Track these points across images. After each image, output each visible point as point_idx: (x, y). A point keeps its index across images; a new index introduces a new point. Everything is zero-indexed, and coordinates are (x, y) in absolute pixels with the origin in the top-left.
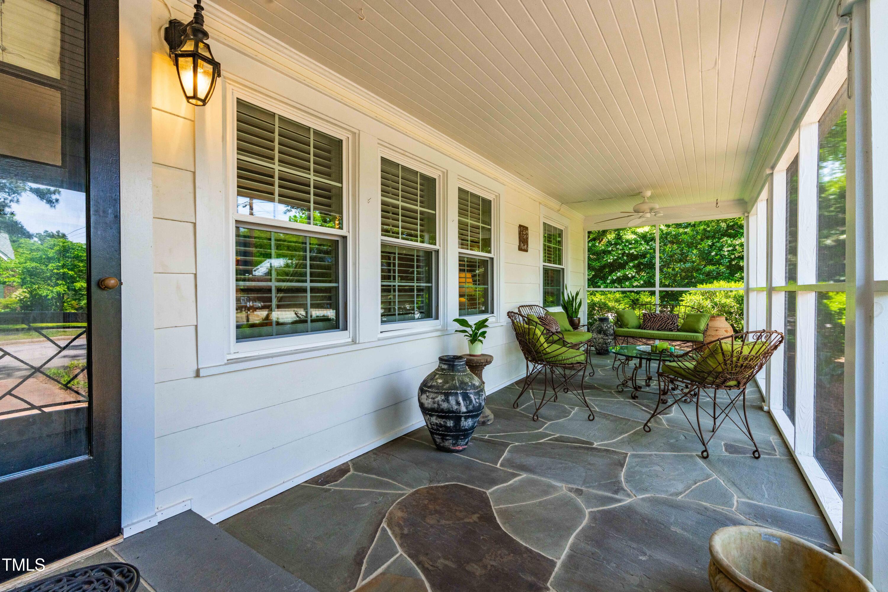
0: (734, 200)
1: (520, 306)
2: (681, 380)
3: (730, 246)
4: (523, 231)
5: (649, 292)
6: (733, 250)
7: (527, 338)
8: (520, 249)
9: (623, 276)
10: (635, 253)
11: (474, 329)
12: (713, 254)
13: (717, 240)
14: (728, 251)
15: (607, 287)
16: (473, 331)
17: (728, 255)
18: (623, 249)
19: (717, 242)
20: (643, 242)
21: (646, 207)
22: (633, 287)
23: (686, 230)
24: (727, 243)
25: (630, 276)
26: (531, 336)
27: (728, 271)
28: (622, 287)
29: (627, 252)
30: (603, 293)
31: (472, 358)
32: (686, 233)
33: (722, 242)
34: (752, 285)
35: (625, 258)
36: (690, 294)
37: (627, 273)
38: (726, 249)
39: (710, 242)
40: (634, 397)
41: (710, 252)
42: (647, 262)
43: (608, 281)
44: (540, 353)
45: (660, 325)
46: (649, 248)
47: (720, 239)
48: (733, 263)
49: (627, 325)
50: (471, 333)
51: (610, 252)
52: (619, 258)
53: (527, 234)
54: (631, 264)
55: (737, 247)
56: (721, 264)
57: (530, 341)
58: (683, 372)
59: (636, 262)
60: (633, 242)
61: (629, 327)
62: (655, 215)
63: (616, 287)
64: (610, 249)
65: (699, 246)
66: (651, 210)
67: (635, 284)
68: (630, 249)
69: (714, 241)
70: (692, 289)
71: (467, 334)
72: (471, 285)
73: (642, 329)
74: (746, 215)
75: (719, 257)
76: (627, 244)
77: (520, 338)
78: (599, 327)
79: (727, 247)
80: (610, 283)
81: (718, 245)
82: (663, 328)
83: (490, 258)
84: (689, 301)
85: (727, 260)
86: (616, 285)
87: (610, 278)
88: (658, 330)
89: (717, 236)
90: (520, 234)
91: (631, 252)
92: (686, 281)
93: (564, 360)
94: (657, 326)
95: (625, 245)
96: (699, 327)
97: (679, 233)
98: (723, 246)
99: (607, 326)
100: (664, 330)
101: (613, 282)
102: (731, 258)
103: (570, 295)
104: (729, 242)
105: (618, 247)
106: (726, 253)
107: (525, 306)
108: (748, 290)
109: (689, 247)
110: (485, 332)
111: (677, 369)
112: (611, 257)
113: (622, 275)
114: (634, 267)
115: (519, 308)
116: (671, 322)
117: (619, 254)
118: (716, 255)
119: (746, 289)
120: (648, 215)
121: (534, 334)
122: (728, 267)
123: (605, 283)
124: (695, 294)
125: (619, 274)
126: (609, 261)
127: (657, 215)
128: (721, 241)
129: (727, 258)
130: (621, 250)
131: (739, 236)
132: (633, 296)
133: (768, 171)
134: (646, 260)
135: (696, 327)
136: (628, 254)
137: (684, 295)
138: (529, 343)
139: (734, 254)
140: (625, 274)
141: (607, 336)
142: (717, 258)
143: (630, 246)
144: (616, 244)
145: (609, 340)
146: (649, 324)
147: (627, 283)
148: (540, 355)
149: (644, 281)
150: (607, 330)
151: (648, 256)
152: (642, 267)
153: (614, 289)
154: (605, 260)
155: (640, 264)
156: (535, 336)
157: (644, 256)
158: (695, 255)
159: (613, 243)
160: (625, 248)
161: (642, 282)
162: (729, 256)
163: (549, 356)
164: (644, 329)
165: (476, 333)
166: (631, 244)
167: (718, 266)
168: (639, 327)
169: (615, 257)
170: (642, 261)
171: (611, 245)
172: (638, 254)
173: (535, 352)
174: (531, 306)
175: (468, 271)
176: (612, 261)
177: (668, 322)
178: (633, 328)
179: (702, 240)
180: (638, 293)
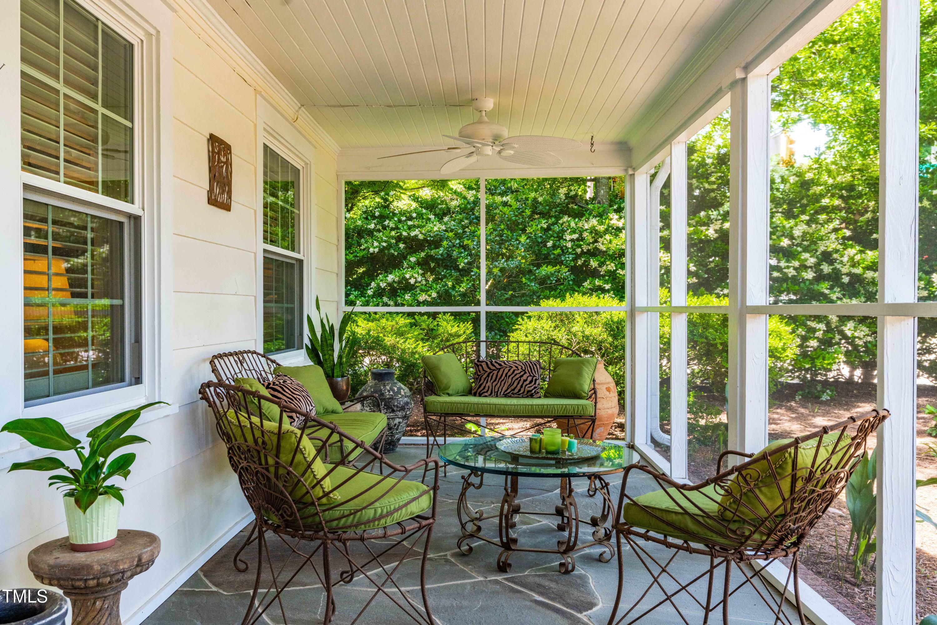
0: (613, 143)
1: (215, 357)
2: (661, 537)
3: (574, 232)
4: (219, 153)
5: (452, 314)
6: (578, 240)
7: (271, 461)
8: (212, 201)
9: (399, 282)
10: (421, 237)
11: (86, 453)
12: (550, 244)
13: (553, 219)
14: (572, 240)
15: (367, 304)
16: (85, 463)
17: (572, 247)
18: (397, 228)
19: (553, 224)
20: (432, 217)
21: (486, 131)
22: (419, 304)
23: (504, 199)
24: (569, 225)
25: (412, 281)
26: (285, 458)
27: (572, 277)
28: (396, 305)
29: (405, 234)
30: (369, 317)
31: (81, 558)
32: (505, 204)
33: (562, 224)
34: (641, 301)
35: (402, 246)
36: (529, 318)
37: (407, 276)
38: (568, 237)
39: (544, 224)
40: (503, 568)
41: (544, 243)
42: (442, 255)
43: (370, 292)
44: (313, 504)
45: (510, 385)
46: (443, 227)
47: (558, 218)
48: (580, 262)
49: (447, 388)
50: (79, 466)
51: (370, 233)
52: (390, 246)
53: (228, 163)
54: (413, 259)
55: (585, 234)
56: (561, 263)
57: (281, 471)
58: (692, 526)
59: (423, 254)
60: (414, 215)
61: (450, 392)
62: (500, 152)
63: (386, 305)
64: (372, 226)
65: (529, 230)
66: (496, 139)
67: (422, 297)
68: (410, 228)
69: (550, 221)
70: (531, 309)
71: (61, 472)
72: (64, 297)
73: (475, 395)
74: (631, 172)
75: (558, 251)
76: (404, 218)
77: (244, 464)
78: (375, 392)
79: (571, 234)
80: (373, 297)
81: (556, 228)
82: (516, 391)
83: (130, 216)
84: (531, 331)
85: (571, 257)
86: (385, 299)
87: (373, 284)
88: (506, 396)
89: (552, 213)
90: (211, 159)
91: (413, 234)
92: (510, 293)
93: (379, 519)
94: (504, 389)
95: (400, 221)
96: (581, 385)
97: (494, 203)
98: (563, 231)
99: (392, 389)
100: (519, 395)
101: (379, 293)
102: (576, 254)
103: (325, 322)
104: (573, 224)
105: (386, 223)
106: (569, 245)
107: (226, 355)
108: (633, 312)
109: (512, 231)
110: (128, 459)
111: (674, 517)
112: (376, 244)
113: (397, 279)
114: (418, 263)
115: (212, 362)
116: (530, 379)
117: (393, 237)
118: (554, 247)
119: (629, 309)
120: (488, 151)
121: (297, 449)
122: (574, 270)
123: (363, 295)
124: (540, 318)
125: (390, 278)
126: (371, 250)
127: (504, 154)
128: (561, 222)
129: (570, 253)
130: (393, 229)
131: (587, 215)
132: (426, 322)
133: (739, 75)
134: (441, 251)
135: (578, 387)
136: (406, 237)
137: (520, 319)
138: (277, 476)
139: (580, 246)
140: (404, 278)
141: (393, 411)
142: (555, 252)
143: (410, 223)
144: (382, 217)
145: (397, 421)
146: (489, 384)
147: (407, 297)
148: (311, 510)
149: (438, 293)
150: (392, 398)
151: (445, 243)
152: (432, 265)
153: (381, 309)
154: (362, 247)
155: (429, 258)
156: (299, 457)
157: (436, 243)
158: (523, 245)
159: (377, 214)
160: (400, 226)
161: (434, 295)
162: (574, 250)
163: (337, 513)
164: (480, 395)
165: (98, 467)
166: (410, 218)
167: (558, 267)
168: (470, 392)
169: (385, 244)
170: (433, 252)
171: (374, 217)
172: (425, 240)
173: (296, 502)
174: (242, 353)
175: (57, 252)
176: (376, 250)
177: (525, 377)
178: (458, 394)
179: (531, 218)
180: (434, 316)
